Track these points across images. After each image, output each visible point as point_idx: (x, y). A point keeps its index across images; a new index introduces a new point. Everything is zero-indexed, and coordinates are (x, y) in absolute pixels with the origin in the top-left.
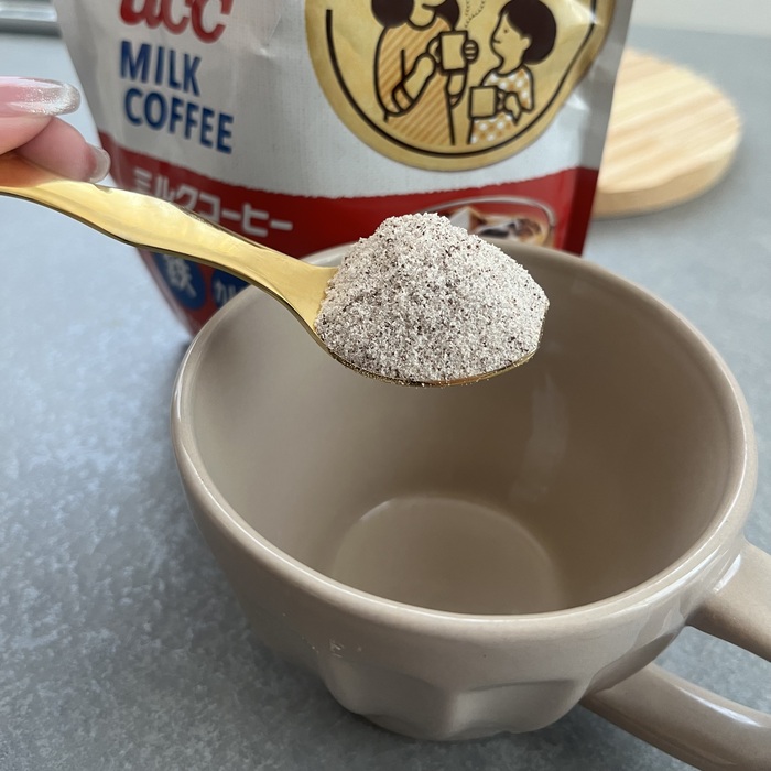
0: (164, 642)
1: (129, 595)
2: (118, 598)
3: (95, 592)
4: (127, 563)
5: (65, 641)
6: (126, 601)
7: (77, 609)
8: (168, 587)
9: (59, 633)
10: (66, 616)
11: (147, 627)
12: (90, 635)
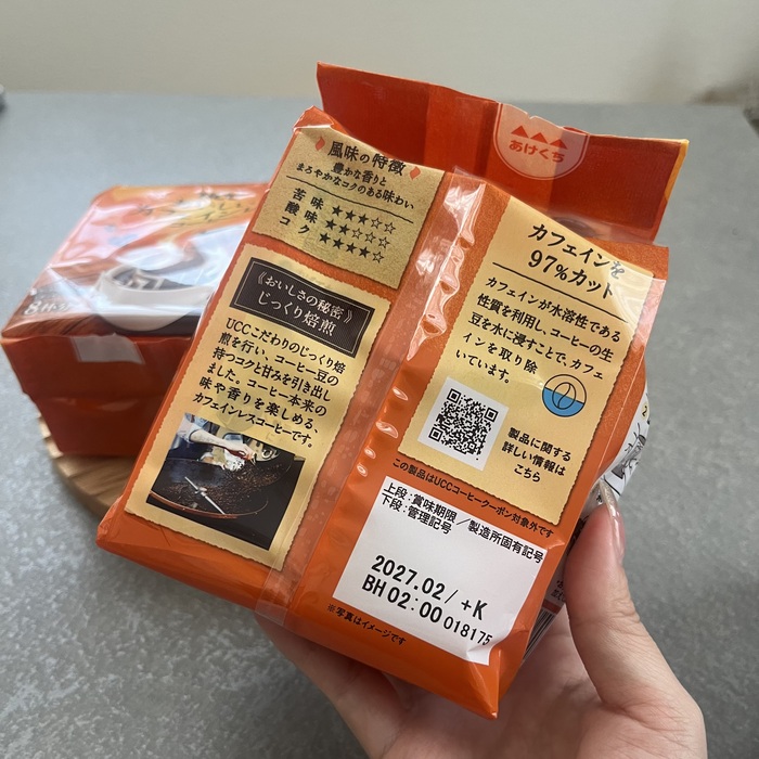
0: (154, 674)
1: (121, 650)
2: (114, 652)
3: (97, 652)
4: (114, 628)
5: (86, 687)
6: (120, 653)
7: (88, 665)
8: (147, 639)
9: (80, 683)
10: (81, 671)
11: (140, 667)
12: (101, 680)
